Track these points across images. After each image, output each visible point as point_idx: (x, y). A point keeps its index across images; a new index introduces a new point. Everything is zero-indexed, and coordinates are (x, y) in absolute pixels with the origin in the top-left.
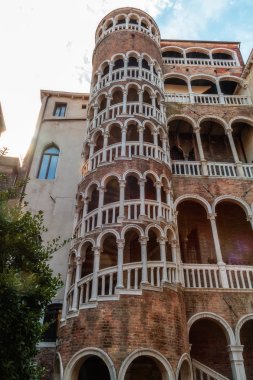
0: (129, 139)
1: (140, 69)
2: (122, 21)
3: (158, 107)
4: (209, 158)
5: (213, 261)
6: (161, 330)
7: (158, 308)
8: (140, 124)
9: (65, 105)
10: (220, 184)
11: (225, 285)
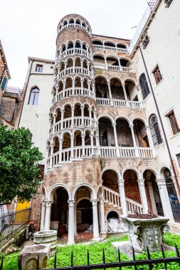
0: (76, 86)
1: (82, 49)
2: (72, 22)
3: (90, 70)
4: (113, 97)
5: (113, 145)
6: (91, 175)
7: (89, 166)
8: (82, 79)
9: (42, 66)
10: (118, 110)
11: (118, 155)
